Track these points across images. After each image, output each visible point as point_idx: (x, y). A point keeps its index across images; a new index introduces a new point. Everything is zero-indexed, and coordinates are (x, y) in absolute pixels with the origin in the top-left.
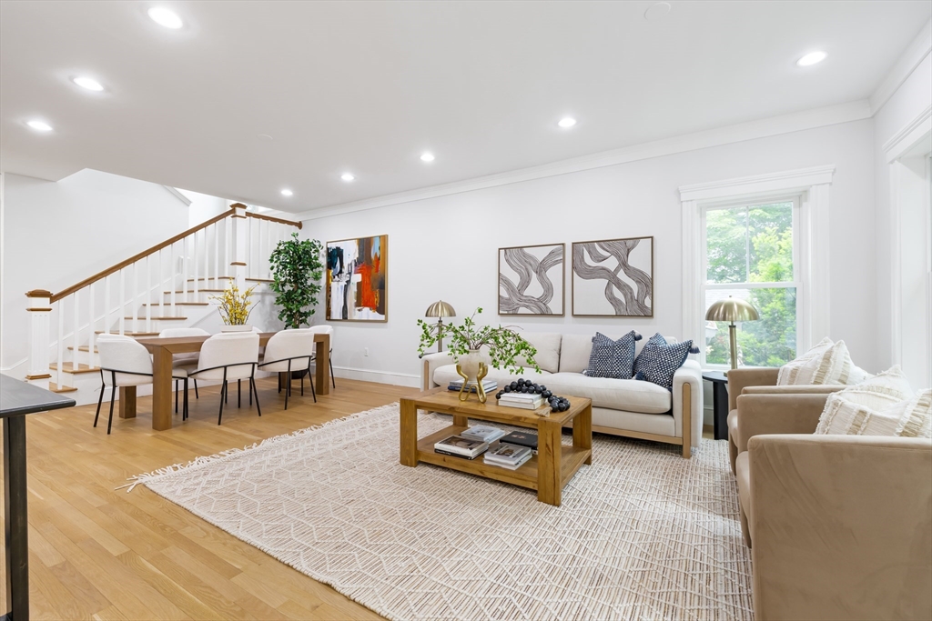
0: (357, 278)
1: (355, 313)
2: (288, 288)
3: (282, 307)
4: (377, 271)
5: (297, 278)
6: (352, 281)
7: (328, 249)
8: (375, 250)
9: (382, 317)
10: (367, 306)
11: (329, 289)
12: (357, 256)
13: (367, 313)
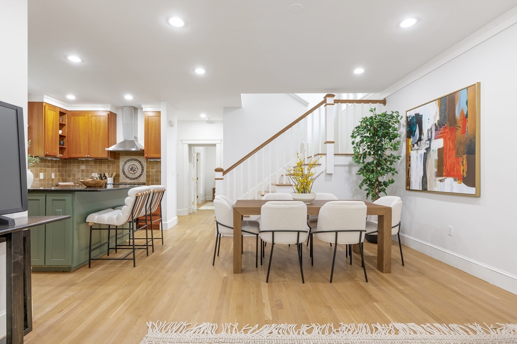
0: (438, 144)
1: (435, 184)
2: (369, 159)
3: (362, 177)
4: (464, 132)
5: (378, 149)
6: (432, 148)
7: (407, 118)
8: (461, 107)
9: (472, 190)
10: (450, 176)
11: (408, 158)
12: (438, 118)
13: (450, 184)
